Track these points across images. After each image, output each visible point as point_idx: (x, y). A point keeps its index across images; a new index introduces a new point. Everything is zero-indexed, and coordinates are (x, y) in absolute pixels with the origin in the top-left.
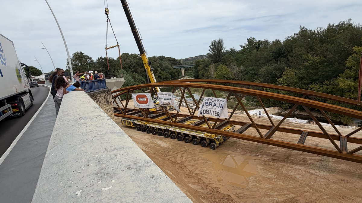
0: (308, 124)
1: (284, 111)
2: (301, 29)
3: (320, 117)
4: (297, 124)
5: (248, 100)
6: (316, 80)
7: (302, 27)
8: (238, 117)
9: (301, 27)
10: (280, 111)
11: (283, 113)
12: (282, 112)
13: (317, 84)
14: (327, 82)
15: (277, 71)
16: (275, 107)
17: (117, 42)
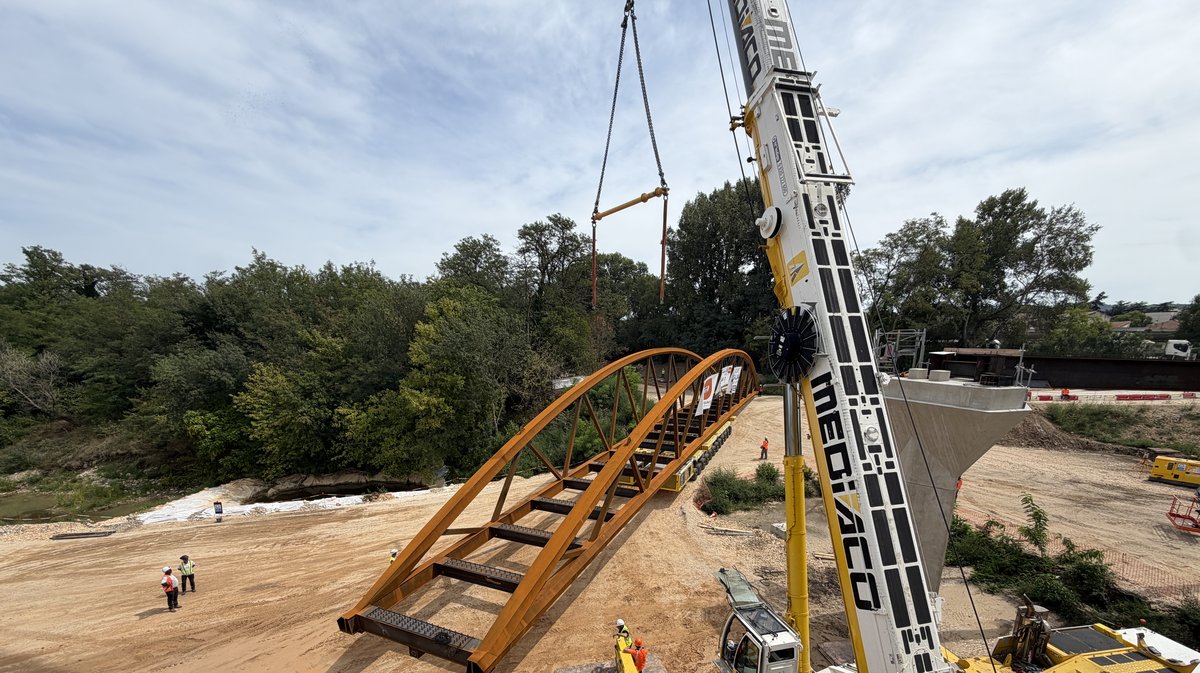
0: (368, 504)
1: (272, 487)
2: (258, 259)
3: (367, 482)
4: (343, 512)
5: (116, 476)
6: (345, 396)
8: (127, 541)
9: (255, 251)
10: (258, 489)
11: (270, 492)
12: (267, 491)
13: (352, 405)
14: (374, 399)
15: (224, 373)
16: (240, 481)
17: (661, 174)
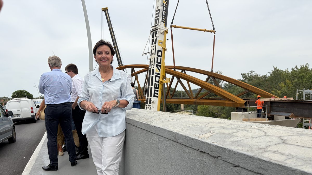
7: (275, 67)
